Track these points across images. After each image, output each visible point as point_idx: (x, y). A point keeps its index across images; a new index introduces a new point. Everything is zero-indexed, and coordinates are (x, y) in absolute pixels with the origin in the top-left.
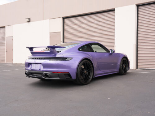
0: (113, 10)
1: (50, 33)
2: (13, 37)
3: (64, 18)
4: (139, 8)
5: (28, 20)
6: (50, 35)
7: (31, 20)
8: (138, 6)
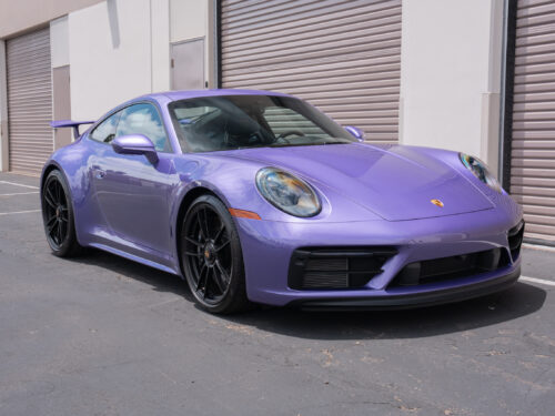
1: (172, 44)
2: (71, 69)
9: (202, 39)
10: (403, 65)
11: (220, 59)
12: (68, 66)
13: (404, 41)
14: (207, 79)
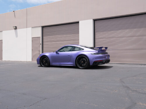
0: (78, 22)
1: (32, 38)
2: (3, 41)
3: (43, 27)
4: (95, 22)
5: (15, 28)
6: (32, 39)
7: (17, 28)
8: (95, 21)
9: (40, 37)
14: (41, 43)
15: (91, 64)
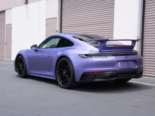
1: (47, 19)
6: (46, 22)
9: (56, 18)
10: (114, 28)
11: (61, 24)
12: (11, 24)
13: (115, 21)
14: (57, 30)
15: (78, 78)
